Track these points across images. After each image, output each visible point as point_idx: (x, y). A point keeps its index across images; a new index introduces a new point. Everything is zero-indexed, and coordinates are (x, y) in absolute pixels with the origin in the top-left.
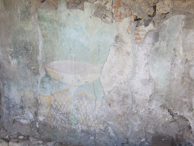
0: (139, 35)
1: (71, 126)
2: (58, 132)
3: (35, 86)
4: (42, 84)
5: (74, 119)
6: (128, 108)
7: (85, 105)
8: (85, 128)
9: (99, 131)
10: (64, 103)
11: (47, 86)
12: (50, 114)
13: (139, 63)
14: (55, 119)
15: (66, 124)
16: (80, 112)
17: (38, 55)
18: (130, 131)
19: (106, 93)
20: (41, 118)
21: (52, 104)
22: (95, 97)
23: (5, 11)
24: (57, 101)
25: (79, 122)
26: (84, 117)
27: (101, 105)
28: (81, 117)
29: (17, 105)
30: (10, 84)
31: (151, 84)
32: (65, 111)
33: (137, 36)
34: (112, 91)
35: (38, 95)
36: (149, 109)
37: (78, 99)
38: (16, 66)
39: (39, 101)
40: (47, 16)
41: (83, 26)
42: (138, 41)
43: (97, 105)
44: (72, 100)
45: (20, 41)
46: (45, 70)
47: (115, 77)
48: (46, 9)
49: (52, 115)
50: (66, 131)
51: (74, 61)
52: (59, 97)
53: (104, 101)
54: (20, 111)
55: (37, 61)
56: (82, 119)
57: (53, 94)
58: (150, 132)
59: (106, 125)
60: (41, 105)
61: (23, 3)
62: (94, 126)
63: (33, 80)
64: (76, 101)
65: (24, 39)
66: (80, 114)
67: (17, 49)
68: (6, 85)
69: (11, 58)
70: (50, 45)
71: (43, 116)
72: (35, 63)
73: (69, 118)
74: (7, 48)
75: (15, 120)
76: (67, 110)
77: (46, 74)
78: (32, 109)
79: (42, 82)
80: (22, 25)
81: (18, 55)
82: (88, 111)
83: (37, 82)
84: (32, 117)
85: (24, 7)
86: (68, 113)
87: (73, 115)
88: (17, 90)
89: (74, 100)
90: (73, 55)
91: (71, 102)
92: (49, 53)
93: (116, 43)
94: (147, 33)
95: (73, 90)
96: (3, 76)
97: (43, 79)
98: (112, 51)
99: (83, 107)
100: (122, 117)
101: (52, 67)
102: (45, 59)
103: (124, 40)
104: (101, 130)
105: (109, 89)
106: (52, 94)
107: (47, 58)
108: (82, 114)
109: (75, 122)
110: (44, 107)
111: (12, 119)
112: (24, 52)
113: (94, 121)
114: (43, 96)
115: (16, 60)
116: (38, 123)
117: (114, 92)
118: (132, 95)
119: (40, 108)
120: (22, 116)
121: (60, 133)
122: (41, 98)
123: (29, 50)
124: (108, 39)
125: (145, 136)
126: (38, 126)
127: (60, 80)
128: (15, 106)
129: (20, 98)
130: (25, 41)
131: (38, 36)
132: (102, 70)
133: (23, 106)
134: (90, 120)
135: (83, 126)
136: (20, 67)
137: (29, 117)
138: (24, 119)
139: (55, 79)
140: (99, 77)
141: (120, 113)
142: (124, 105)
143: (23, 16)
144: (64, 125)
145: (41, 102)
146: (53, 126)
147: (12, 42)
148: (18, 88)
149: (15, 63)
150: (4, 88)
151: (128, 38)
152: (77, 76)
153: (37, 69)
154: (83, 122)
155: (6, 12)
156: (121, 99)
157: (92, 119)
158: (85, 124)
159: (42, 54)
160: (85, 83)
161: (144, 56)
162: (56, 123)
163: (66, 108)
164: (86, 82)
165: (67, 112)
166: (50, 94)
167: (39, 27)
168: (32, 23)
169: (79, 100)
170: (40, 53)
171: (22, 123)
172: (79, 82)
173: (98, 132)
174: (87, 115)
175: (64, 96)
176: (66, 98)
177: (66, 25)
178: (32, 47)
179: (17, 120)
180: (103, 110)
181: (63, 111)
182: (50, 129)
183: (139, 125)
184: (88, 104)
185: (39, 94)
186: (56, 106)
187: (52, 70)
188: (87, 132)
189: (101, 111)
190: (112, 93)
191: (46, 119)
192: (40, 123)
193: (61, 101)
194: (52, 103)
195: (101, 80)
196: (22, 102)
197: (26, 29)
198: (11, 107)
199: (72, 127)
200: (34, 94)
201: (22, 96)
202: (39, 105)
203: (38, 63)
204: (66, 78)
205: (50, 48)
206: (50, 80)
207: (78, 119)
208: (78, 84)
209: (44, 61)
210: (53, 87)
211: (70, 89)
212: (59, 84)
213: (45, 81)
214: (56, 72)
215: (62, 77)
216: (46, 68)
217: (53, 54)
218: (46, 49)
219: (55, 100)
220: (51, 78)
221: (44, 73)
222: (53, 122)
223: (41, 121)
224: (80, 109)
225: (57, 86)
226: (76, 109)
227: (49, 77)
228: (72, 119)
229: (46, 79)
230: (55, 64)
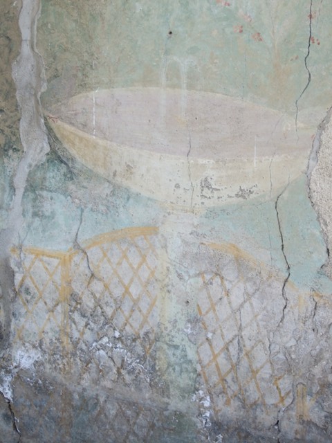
1: (166, 400)
2: (104, 424)
4: (31, 195)
5: (180, 365)
7: (235, 305)
8: (231, 411)
9: (298, 427)
10: (135, 291)
11: (57, 206)
12: (65, 340)
14: (88, 363)
15: (139, 389)
16: (210, 335)
17: (15, 58)
21: (76, 291)
22: (281, 265)
24: (100, 280)
25: (202, 380)
26: (229, 358)
27: (311, 306)
28: (215, 356)
32: (136, 325)
35: (13, 250)
37: (200, 274)
39: (18, 278)
43: (291, 303)
44: (173, 276)
46: (50, 130)
49: (75, 344)
50: (141, 420)
51: (184, 92)
52: (109, 261)
55: (11, 88)
56: (217, 366)
57: (83, 246)
60: (24, 295)
62: (276, 406)
64: (192, 281)
66: (210, 345)
70: (75, 14)
71: (34, 347)
73: (154, 358)
76: (145, 321)
77: (53, 151)
79: (33, 187)
82: (245, 333)
83: (7, 189)
86: (152, 337)
87: (176, 347)
89: (180, 277)
90: (184, 63)
91: (167, 285)
95: (177, 231)
97: (39, 174)
99: (223, 311)
101: (81, 119)
102: (49, 81)
104: (310, 423)
106: (76, 245)
107: (55, 77)
108: (219, 344)
109: (184, 381)
110: (41, 304)
113: (275, 379)
114: (37, 255)
116: (8, 379)
119: (23, 311)
121: (112, 428)
122: (27, 264)
126: (9, 395)
127: (118, 179)
132: (324, 137)
134: (254, 372)
135: (220, 402)
139: (91, 175)
140: (305, 168)
144: (132, 394)
145: (28, 282)
146: (82, 397)
152: (201, 161)
153: (9, 127)
154: (224, 380)
157: (266, 372)
158: (230, 393)
159: (36, 55)
160: (235, 200)
162: (96, 382)
163: (145, 311)
164: (242, 194)
165: (147, 334)
166: (70, 245)
169: (208, 277)
170: (26, 49)
172: (207, 192)
173: (291, 435)
174: (240, 350)
175: (134, 259)
176: (144, 266)
180: (322, 331)
181: (128, 328)
182: (63, 411)
184: (248, 296)
185: (15, 241)
186: (98, 304)
187: (81, 133)
188: (239, 430)
189: (311, 336)
191: (49, 362)
192: (19, 378)
193: (121, 281)
194: (77, 288)
195: (313, 186)
199: (168, 404)
202: (17, 294)
203: (14, 97)
204: (148, 170)
205: (71, 25)
206: (72, 179)
207: (199, 368)
208: (203, 200)
209: (44, 88)
210: (82, 211)
211: (163, 223)
212: (110, 199)
213: (47, 184)
214: (100, 142)
215: (128, 166)
216: (50, 121)
217: (86, 57)
218: (52, 31)
219: (93, 275)
220: (75, 171)
221: (40, 145)
222: (81, 378)
223: (26, 371)
224: (209, 318)
225: (102, 208)
226: (189, 321)
227: (65, 164)
228: (169, 365)
229: (50, 175)
230: (97, 104)
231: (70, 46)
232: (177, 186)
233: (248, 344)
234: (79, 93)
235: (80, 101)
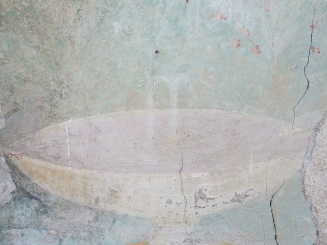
11: (30, 240)
51: (175, 111)
70: (35, 39)
77: (20, 189)
90: (174, 82)
95: (169, 242)
97: (4, 214)
101: (52, 152)
102: (7, 116)
107: (15, 111)
127: (102, 205)
139: (68, 206)
140: (300, 167)
152: (194, 175)
160: (231, 205)
164: (238, 199)
172: (201, 203)
187: (53, 166)
195: (307, 182)
204: (136, 192)
205: (30, 52)
206: (46, 212)
208: (197, 210)
210: (61, 240)
211: (154, 237)
212: (93, 225)
213: (16, 222)
214: (77, 172)
215: (113, 191)
216: (13, 158)
217: (53, 85)
218: (5, 61)
220: (49, 204)
221: (3, 185)
225: (83, 234)
227: (36, 199)
229: (17, 212)
230: (70, 135)
231: (31, 76)
232: (170, 202)
234: (48, 125)
235: (48, 134)
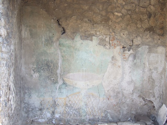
0: (125, 56)
3: (54, 92)
5: (84, 112)
6: (120, 99)
7: (92, 102)
8: (91, 117)
9: (101, 117)
10: (77, 102)
11: (64, 91)
12: (65, 111)
13: (126, 72)
14: (68, 114)
15: (77, 117)
16: (88, 107)
17: (57, 69)
18: (121, 114)
19: (106, 92)
20: (57, 116)
22: (99, 95)
23: (30, 39)
25: (87, 113)
26: (91, 109)
27: (103, 100)
28: (89, 110)
29: (36, 108)
30: (31, 93)
31: (133, 84)
32: (77, 107)
33: (124, 57)
34: (110, 90)
35: (56, 98)
36: (132, 99)
38: (37, 78)
39: (57, 103)
40: (66, 43)
41: (92, 51)
42: (125, 59)
43: (100, 100)
44: (83, 99)
45: (42, 60)
46: (63, 79)
47: (112, 81)
48: (65, 39)
50: (77, 122)
51: (84, 73)
52: (72, 98)
53: (105, 97)
54: (39, 113)
55: (57, 74)
58: (133, 113)
59: (106, 113)
60: (58, 106)
61: (47, 34)
62: (98, 115)
63: (52, 88)
64: (86, 99)
65: (46, 58)
67: (39, 65)
68: (27, 93)
69: (33, 73)
70: (68, 63)
71: (59, 113)
72: (54, 75)
73: (79, 111)
74: (30, 65)
75: (33, 120)
76: (78, 106)
77: (64, 83)
78: (50, 109)
79: (60, 88)
80: (45, 49)
81: (40, 70)
82: (94, 105)
83: (55, 89)
84: (50, 116)
85: (48, 37)
86: (79, 108)
87: (83, 109)
88: (38, 96)
89: (84, 99)
90: (84, 69)
92: (66, 68)
93: (112, 61)
94: (130, 55)
95: (83, 92)
96: (24, 87)
98: (110, 65)
99: (90, 103)
100: (116, 106)
101: (68, 77)
102: (63, 72)
103: (117, 59)
104: (103, 116)
105: (108, 89)
106: (67, 96)
107: (64, 72)
108: (90, 108)
109: (84, 114)
110: (61, 106)
111: (30, 120)
112: (46, 68)
113: (98, 111)
114: (60, 99)
115: (38, 73)
116: (54, 120)
117: (111, 91)
118: (122, 92)
119: (57, 108)
120: (41, 116)
122: (58, 100)
123: (50, 67)
124: (107, 58)
125: (130, 117)
126: (54, 122)
127: (74, 86)
128: (34, 109)
129: (39, 102)
130: (47, 60)
131: (58, 56)
132: (104, 77)
133: (42, 108)
134: (95, 111)
135: (90, 116)
136: (41, 79)
137: (47, 116)
138: (42, 118)
139: (70, 85)
140: (101, 81)
141: (115, 103)
142: (117, 98)
143: (46, 43)
144: (76, 118)
145: (58, 103)
146: (67, 120)
147: (35, 61)
148: (38, 94)
149: (36, 76)
150: (24, 96)
151: (119, 58)
152: (87, 82)
153: (56, 79)
155: (32, 40)
156: (115, 94)
157: (97, 110)
158: (91, 114)
159: (61, 69)
160: (92, 87)
161: (128, 68)
162: (70, 117)
165: (78, 108)
167: (59, 50)
168: (54, 48)
169: (88, 98)
170: (59, 68)
171: (40, 122)
172: (88, 86)
173: (100, 119)
174: (93, 108)
175: (77, 97)
177: (79, 49)
178: (53, 64)
179: (36, 120)
181: (75, 108)
183: (127, 109)
184: (94, 100)
185: (56, 97)
186: (71, 105)
187: (68, 80)
188: (93, 120)
189: (103, 104)
190: (110, 91)
191: (62, 116)
192: (56, 119)
193: (74, 101)
194: (67, 103)
195: (103, 84)
196: (41, 105)
197: (48, 51)
198: (30, 111)
199: (82, 118)
200: (53, 98)
201: (41, 100)
202: (56, 105)
203: (57, 75)
204: (79, 84)
207: (87, 112)
209: (62, 73)
210: (68, 91)
211: (81, 91)
212: (73, 89)
214: (71, 80)
215: (76, 84)
217: (69, 69)
218: (64, 65)
219: (70, 101)
220: (67, 85)
221: (61, 82)
222: (67, 117)
223: (57, 118)
224: (88, 104)
225: (71, 90)
226: (85, 105)
228: (82, 112)
229: (63, 86)
230: (71, 75)
232: (83, 86)
233: (94, 107)
235: (68, 75)
